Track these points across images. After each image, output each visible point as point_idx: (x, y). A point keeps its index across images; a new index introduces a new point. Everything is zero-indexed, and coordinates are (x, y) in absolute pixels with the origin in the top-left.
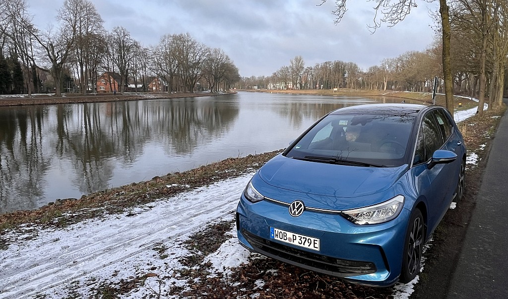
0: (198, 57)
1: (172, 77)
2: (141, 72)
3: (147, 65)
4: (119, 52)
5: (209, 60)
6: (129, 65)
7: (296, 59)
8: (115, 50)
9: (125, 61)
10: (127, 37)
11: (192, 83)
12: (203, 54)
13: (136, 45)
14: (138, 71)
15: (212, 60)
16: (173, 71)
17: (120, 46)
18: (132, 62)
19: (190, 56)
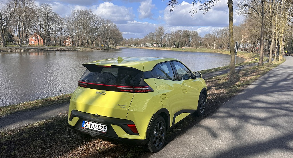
0: (96, 25)
5: (103, 27)
6: (50, 28)
7: (159, 28)
9: (48, 26)
10: (50, 11)
12: (99, 23)
13: (56, 16)
14: (57, 32)
17: (45, 16)
18: (53, 26)
19: (91, 24)
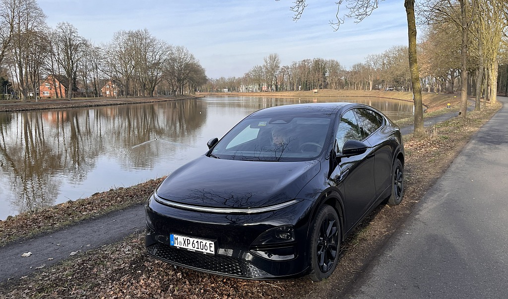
0: (158, 57)
1: (128, 80)
2: (92, 73)
3: (99, 66)
4: (65, 51)
5: (171, 59)
6: (77, 66)
7: (271, 57)
8: (60, 49)
9: (72, 62)
10: (74, 34)
11: (152, 86)
12: (164, 53)
13: (85, 43)
14: (88, 73)
15: (174, 60)
17: (66, 45)
18: (81, 63)
19: (149, 55)
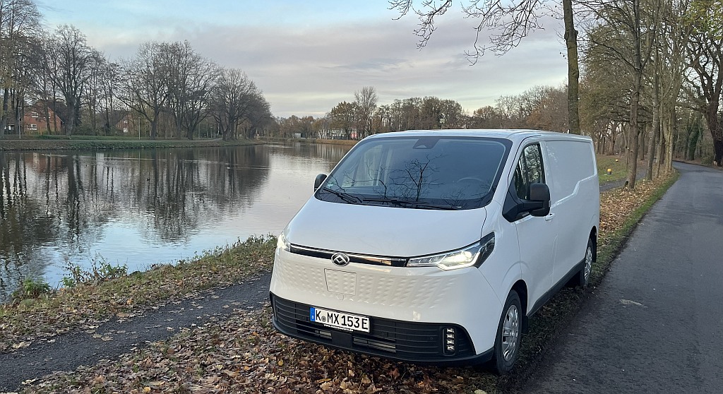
0: (202, 82)
1: (156, 114)
2: (103, 101)
3: (114, 91)
4: (67, 67)
5: (221, 87)
6: (81, 90)
7: (364, 92)
8: (58, 63)
9: (76, 82)
10: (80, 43)
11: (191, 125)
12: (212, 77)
13: (96, 58)
14: (98, 100)
15: (226, 88)
16: (159, 102)
17: (68, 58)
18: (87, 85)
19: (190, 79)
